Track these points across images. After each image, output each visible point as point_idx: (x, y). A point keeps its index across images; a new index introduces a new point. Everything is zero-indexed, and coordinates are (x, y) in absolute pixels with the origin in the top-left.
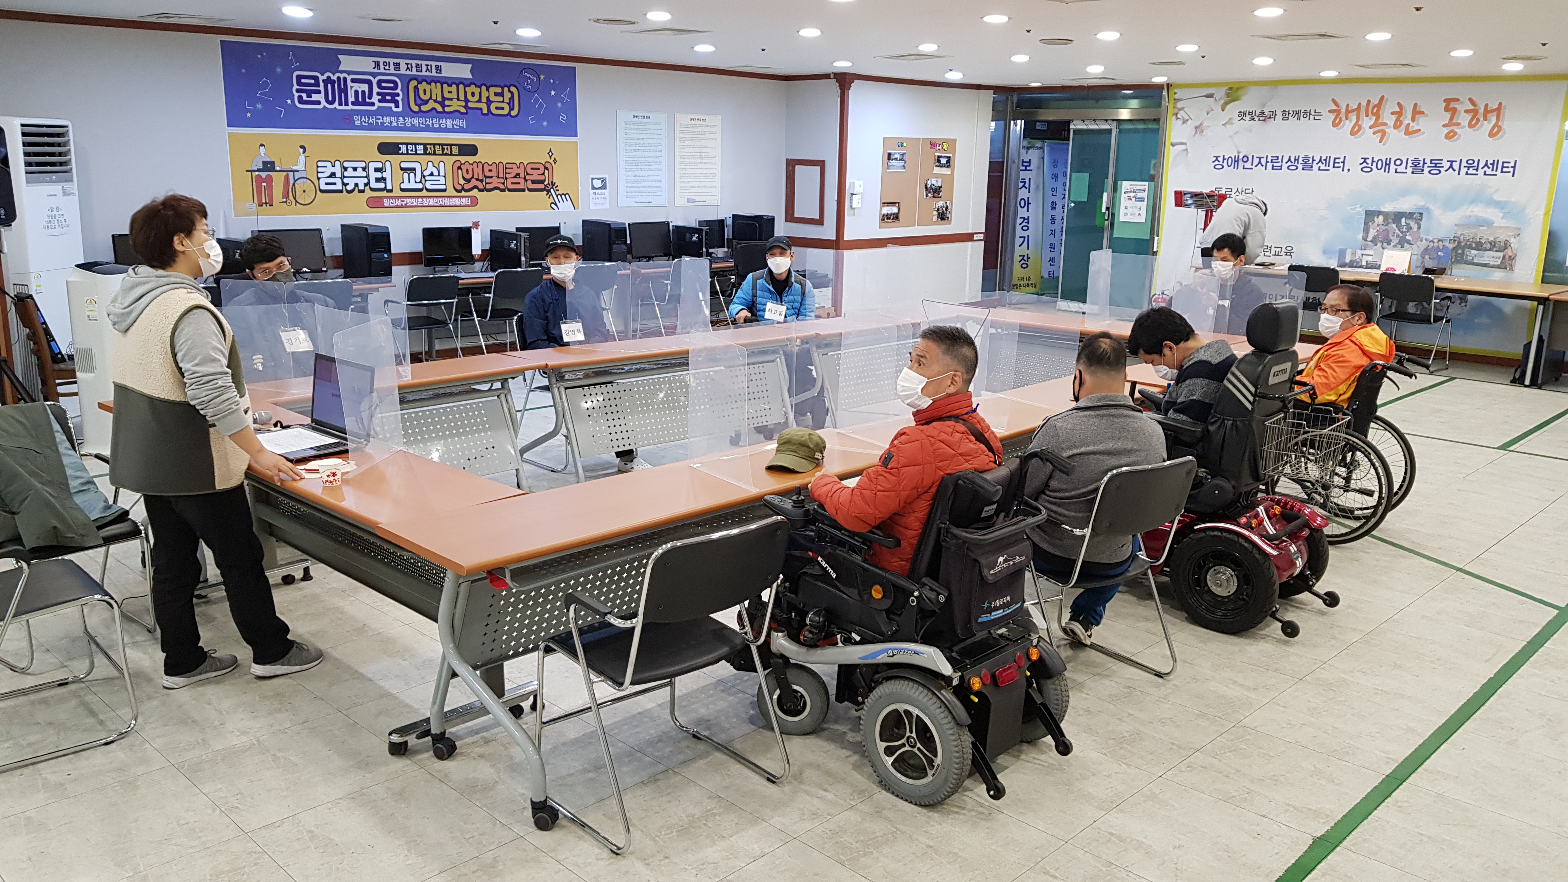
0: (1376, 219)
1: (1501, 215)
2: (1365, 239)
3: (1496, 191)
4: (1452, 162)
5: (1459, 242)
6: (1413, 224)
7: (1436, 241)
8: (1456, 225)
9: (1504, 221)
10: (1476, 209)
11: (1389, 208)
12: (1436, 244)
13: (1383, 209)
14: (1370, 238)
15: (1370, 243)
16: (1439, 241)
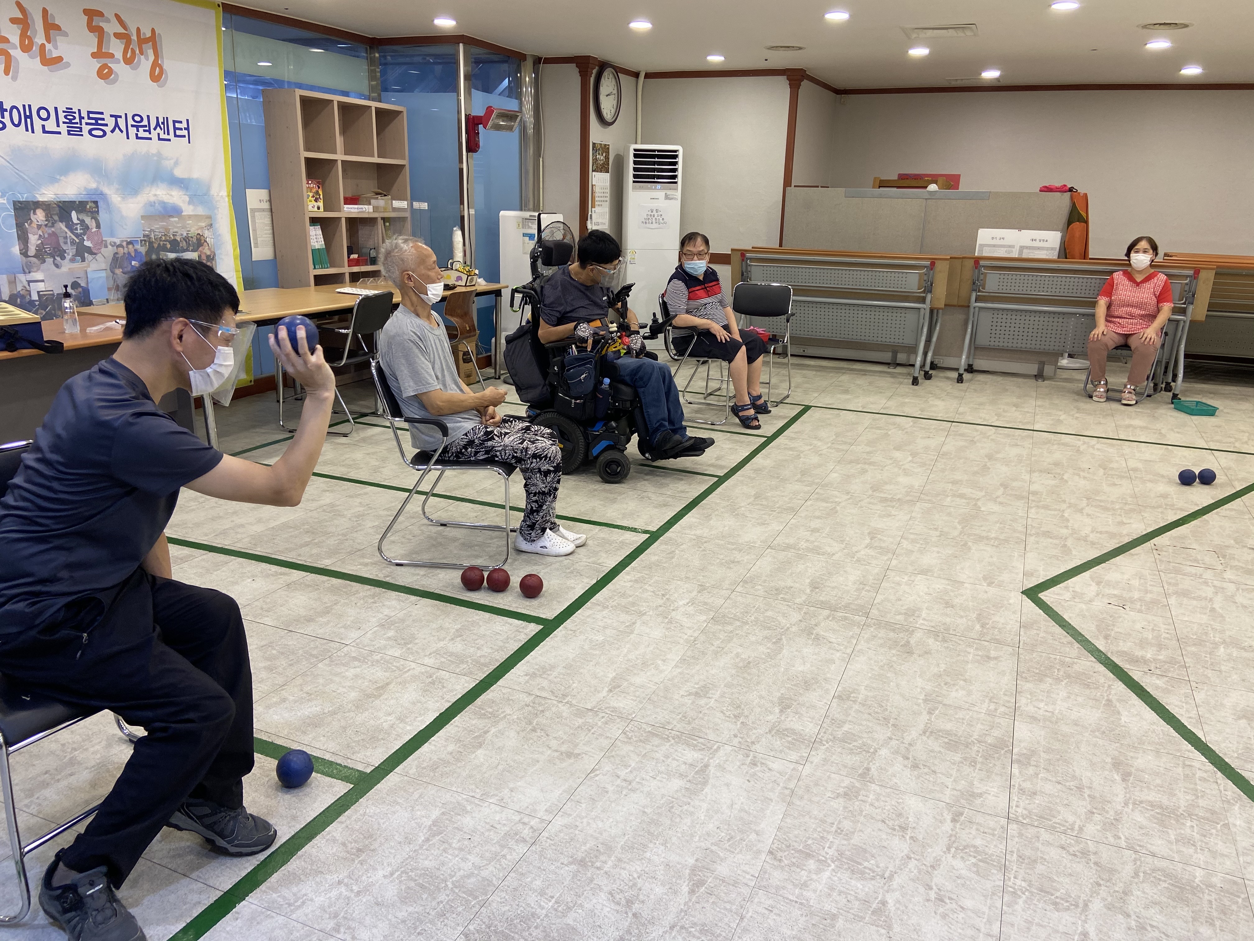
0: (33, 217)
1: (187, 199)
2: (24, 253)
3: (176, 163)
4: (116, 117)
5: (151, 243)
6: (88, 220)
7: (124, 244)
8: (143, 217)
9: (191, 207)
10: (159, 192)
11: (47, 194)
12: (126, 250)
13: (41, 199)
14: (32, 251)
15: (34, 260)
16: (129, 243)
